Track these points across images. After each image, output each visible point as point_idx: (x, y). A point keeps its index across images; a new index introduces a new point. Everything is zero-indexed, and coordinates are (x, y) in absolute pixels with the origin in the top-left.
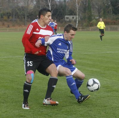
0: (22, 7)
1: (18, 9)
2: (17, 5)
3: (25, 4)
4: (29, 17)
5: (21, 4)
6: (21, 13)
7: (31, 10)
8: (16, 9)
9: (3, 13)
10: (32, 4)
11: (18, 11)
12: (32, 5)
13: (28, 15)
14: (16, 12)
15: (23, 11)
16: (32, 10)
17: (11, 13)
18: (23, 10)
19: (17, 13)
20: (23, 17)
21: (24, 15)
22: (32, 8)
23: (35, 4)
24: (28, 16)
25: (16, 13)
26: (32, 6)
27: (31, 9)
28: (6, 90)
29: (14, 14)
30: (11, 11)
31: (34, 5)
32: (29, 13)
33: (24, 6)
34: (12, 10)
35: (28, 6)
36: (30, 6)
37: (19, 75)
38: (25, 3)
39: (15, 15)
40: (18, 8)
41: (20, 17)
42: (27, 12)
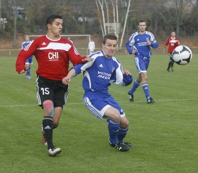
0: (171, 10)
1: (164, 14)
2: (162, 6)
3: (177, 5)
4: (184, 27)
5: (169, 5)
6: (170, 20)
7: (187, 15)
8: (161, 14)
9: (137, 20)
10: (189, 4)
11: (164, 18)
12: (189, 6)
13: (182, 24)
14: (159, 18)
15: (172, 17)
16: (189, 16)
17: (151, 20)
18: (173, 15)
19: (162, 20)
20: (172, 28)
21: (174, 25)
22: (190, 12)
23: (195, 4)
24: (181, 26)
25: (160, 20)
26: (189, 8)
27: (187, 13)
28: (142, 161)
29: (156, 22)
30: (150, 17)
31: (192, 7)
32: (183, 21)
33: (175, 7)
34: (153, 14)
35: (182, 7)
36: (186, 7)
37: (165, 134)
38: (177, 2)
39: (158, 25)
40: (164, 11)
41: (166, 27)
42: (180, 18)
